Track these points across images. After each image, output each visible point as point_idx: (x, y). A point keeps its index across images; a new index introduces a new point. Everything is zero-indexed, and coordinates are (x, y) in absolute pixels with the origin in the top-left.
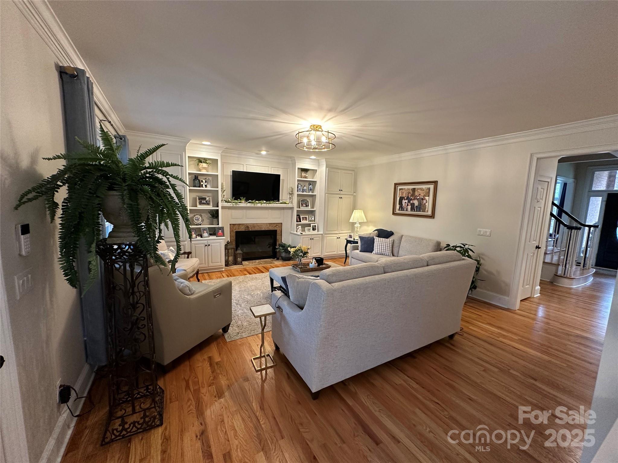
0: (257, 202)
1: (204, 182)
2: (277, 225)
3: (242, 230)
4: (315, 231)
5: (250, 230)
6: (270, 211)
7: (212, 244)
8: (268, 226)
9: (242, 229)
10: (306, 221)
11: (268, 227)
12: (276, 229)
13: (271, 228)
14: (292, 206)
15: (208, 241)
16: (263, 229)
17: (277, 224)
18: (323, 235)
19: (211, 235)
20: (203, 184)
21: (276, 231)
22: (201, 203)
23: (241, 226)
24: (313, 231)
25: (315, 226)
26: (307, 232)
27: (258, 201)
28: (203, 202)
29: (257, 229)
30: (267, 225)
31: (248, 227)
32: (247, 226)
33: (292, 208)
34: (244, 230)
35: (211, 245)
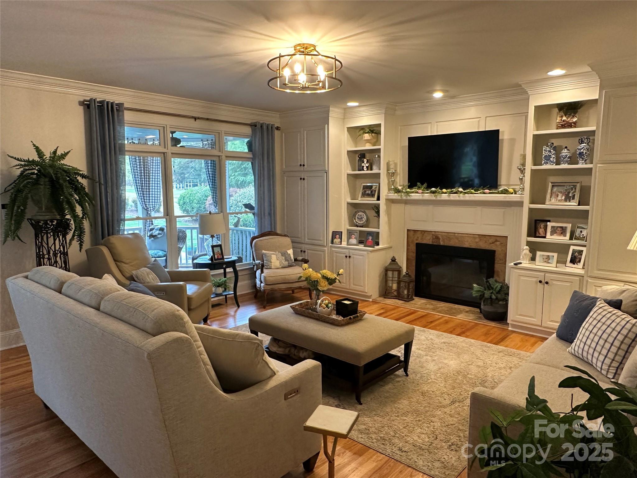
0: (444, 190)
1: (365, 162)
2: (496, 241)
3: (428, 243)
4: (575, 266)
5: (442, 243)
6: (479, 208)
7: (355, 256)
8: (477, 240)
9: (428, 240)
10: (562, 238)
11: (477, 243)
12: (493, 247)
13: (483, 245)
14: (518, 200)
15: (351, 251)
16: (466, 245)
17: (497, 239)
18: (585, 278)
19: (361, 242)
20: (364, 165)
21: (494, 252)
22: (364, 195)
23: (426, 234)
24: (572, 265)
25: (581, 252)
26: (539, 264)
27: (446, 189)
28: (367, 192)
29: (453, 243)
30: (475, 238)
31: (437, 238)
32: (436, 235)
33: (520, 204)
34: (431, 243)
35: (353, 258)
